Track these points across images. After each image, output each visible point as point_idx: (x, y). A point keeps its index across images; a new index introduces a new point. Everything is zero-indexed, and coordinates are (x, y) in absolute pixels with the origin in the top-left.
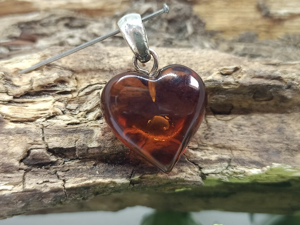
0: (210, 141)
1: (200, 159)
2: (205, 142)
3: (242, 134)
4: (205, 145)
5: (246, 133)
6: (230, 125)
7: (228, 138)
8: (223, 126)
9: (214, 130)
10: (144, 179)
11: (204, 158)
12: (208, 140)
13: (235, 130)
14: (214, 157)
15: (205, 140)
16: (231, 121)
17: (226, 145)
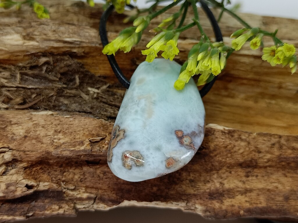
0: (83, 184)
1: (75, 197)
2: (80, 184)
3: (106, 178)
4: (80, 186)
5: (109, 177)
6: (98, 172)
7: (96, 181)
8: (94, 172)
9: (87, 175)
11: (79, 196)
12: (82, 182)
13: (102, 175)
14: (85, 195)
15: (80, 183)
16: (100, 169)
17: (95, 186)
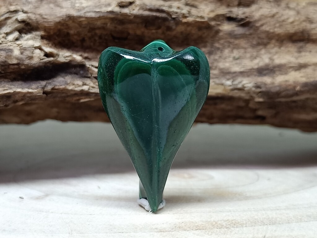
10: (55, 91)
